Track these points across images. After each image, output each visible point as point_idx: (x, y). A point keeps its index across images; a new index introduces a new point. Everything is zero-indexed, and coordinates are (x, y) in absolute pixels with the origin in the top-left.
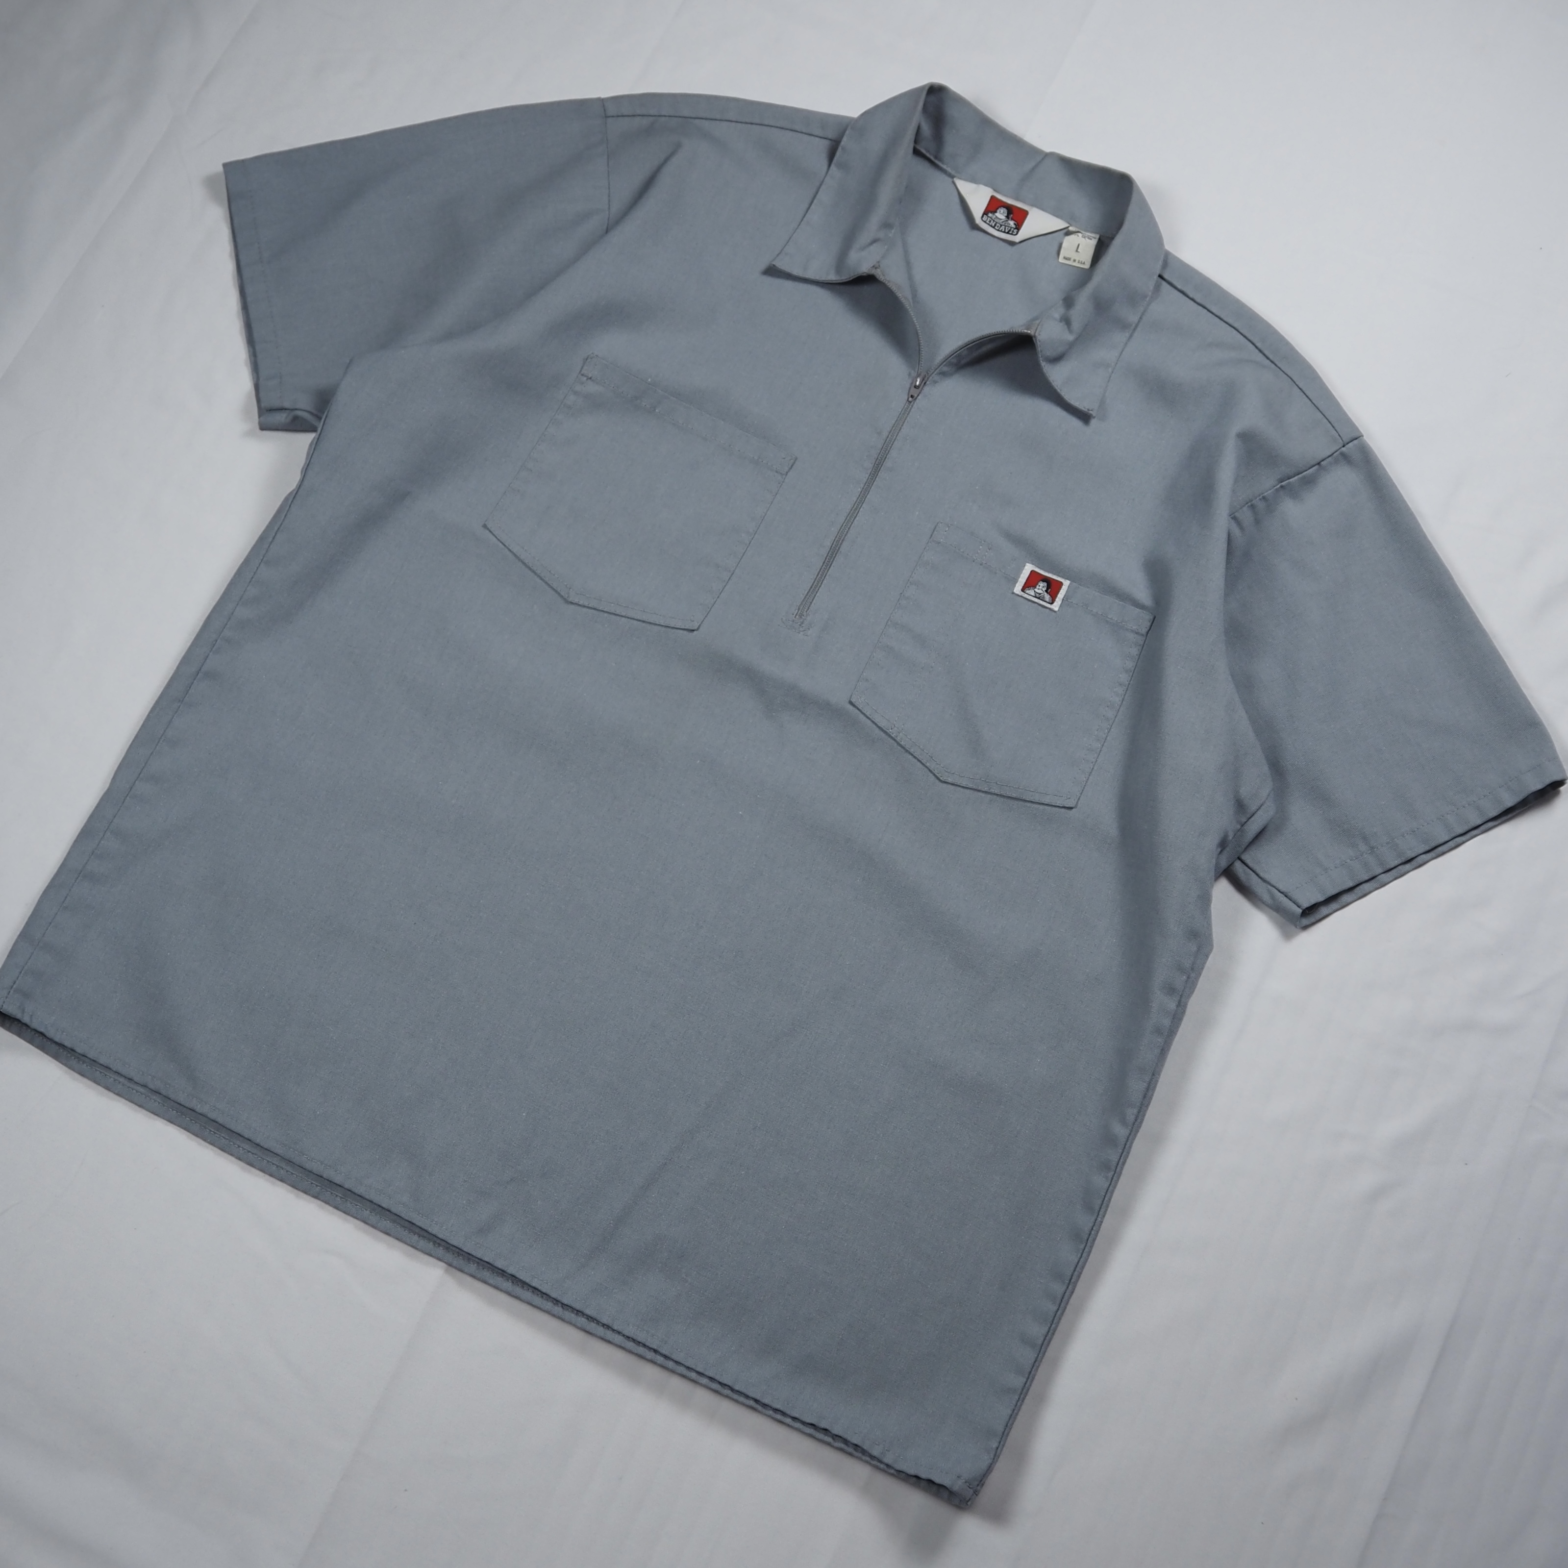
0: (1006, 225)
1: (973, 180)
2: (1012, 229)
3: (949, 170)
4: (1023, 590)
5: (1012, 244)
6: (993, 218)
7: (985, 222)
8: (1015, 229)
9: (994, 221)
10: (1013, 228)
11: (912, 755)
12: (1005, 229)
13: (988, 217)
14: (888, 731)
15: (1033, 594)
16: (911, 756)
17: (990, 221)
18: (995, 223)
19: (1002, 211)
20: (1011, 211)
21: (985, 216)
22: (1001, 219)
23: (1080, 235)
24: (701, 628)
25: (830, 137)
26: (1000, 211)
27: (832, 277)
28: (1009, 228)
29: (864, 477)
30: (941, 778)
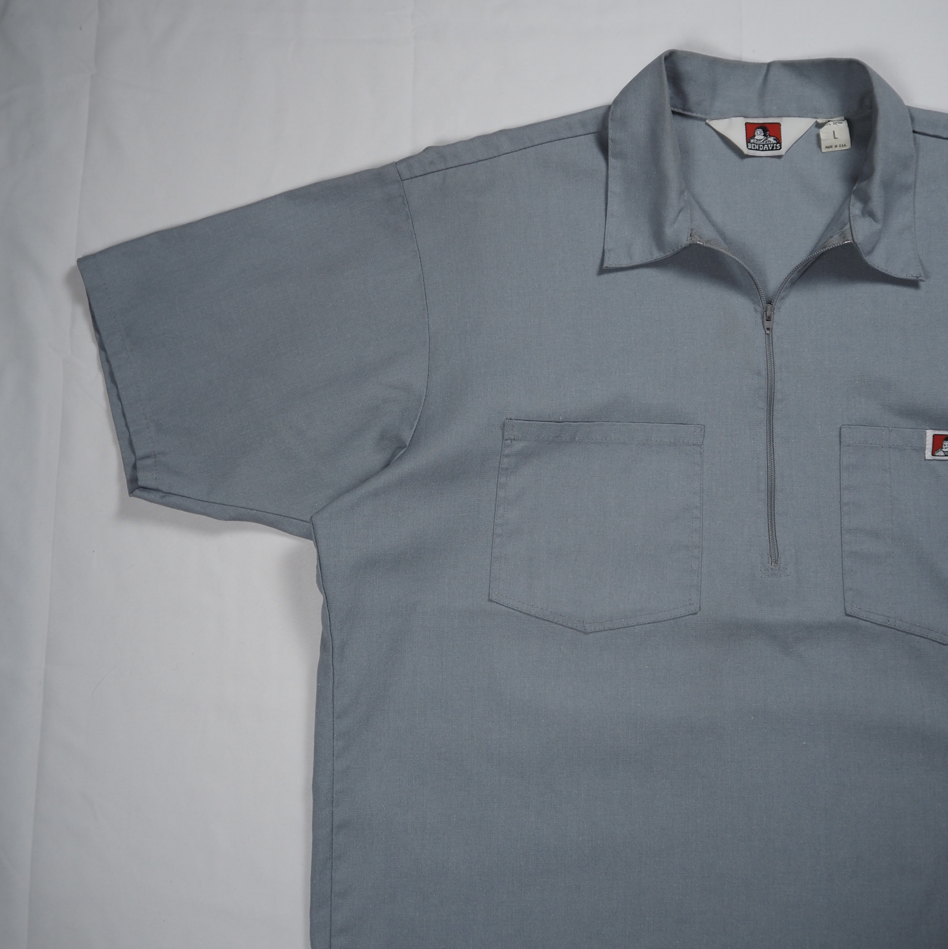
0: (768, 143)
1: (723, 116)
2: (775, 145)
3: (699, 115)
4: (933, 454)
5: (779, 157)
6: (755, 143)
7: (751, 149)
8: (777, 144)
9: (757, 144)
10: (775, 143)
11: (913, 634)
12: (768, 146)
13: (751, 143)
14: (887, 624)
15: (942, 454)
16: (913, 636)
17: (754, 147)
18: (758, 145)
19: (759, 133)
20: (764, 128)
21: (749, 144)
22: (761, 140)
23: (831, 123)
24: (702, 608)
25: (592, 131)
26: (757, 133)
27: (657, 255)
28: (772, 145)
29: (763, 415)
30: (945, 643)
